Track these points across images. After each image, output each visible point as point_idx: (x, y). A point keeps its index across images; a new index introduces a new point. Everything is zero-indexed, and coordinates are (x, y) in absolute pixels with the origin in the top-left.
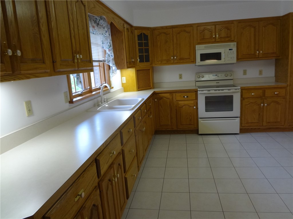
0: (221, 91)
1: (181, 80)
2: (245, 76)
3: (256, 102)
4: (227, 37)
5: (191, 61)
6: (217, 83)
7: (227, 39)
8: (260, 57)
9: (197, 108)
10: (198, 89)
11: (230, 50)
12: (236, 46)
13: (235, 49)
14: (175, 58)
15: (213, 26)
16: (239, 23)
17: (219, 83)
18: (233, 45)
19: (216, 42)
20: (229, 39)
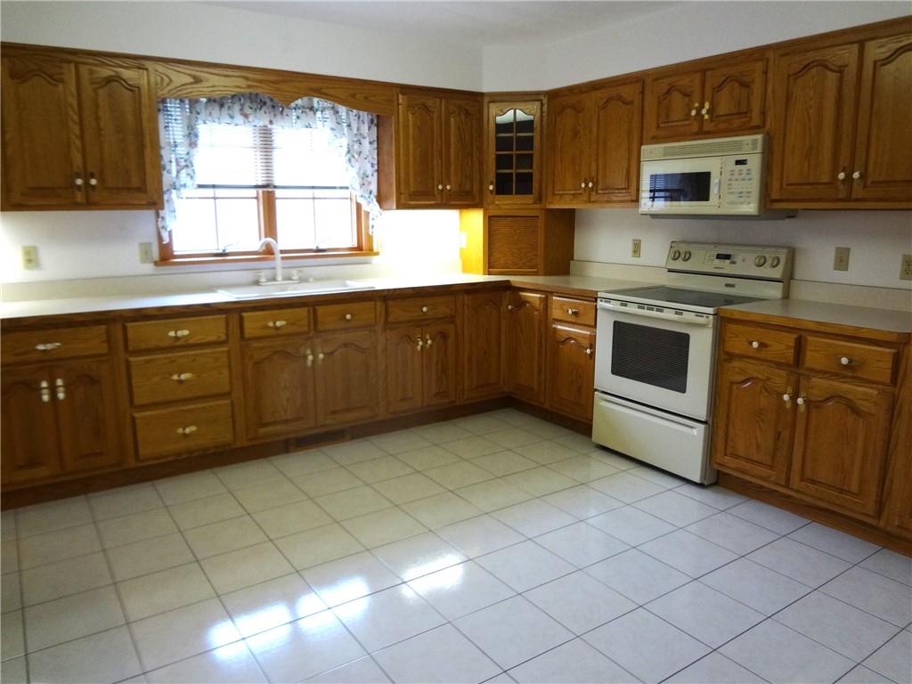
0: (654, 313)
1: (636, 260)
2: (841, 276)
3: (769, 379)
4: (739, 113)
5: (630, 198)
6: (727, 285)
7: (737, 122)
8: (853, 197)
9: (592, 355)
10: (600, 294)
11: (738, 162)
12: (759, 149)
13: (755, 162)
14: (590, 185)
15: (697, 77)
16: (783, 55)
17: (733, 286)
18: (750, 146)
19: (702, 133)
20: (744, 120)
